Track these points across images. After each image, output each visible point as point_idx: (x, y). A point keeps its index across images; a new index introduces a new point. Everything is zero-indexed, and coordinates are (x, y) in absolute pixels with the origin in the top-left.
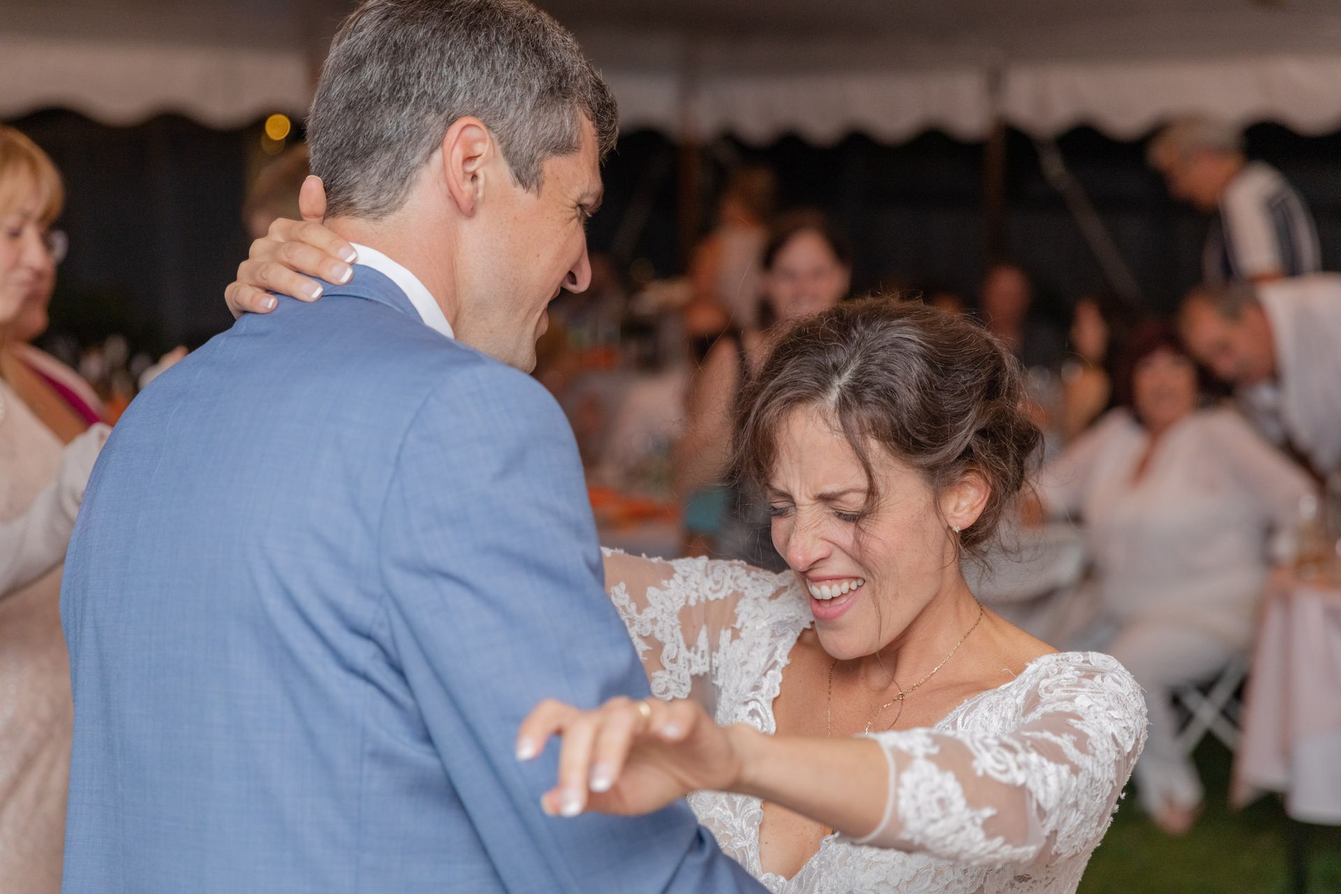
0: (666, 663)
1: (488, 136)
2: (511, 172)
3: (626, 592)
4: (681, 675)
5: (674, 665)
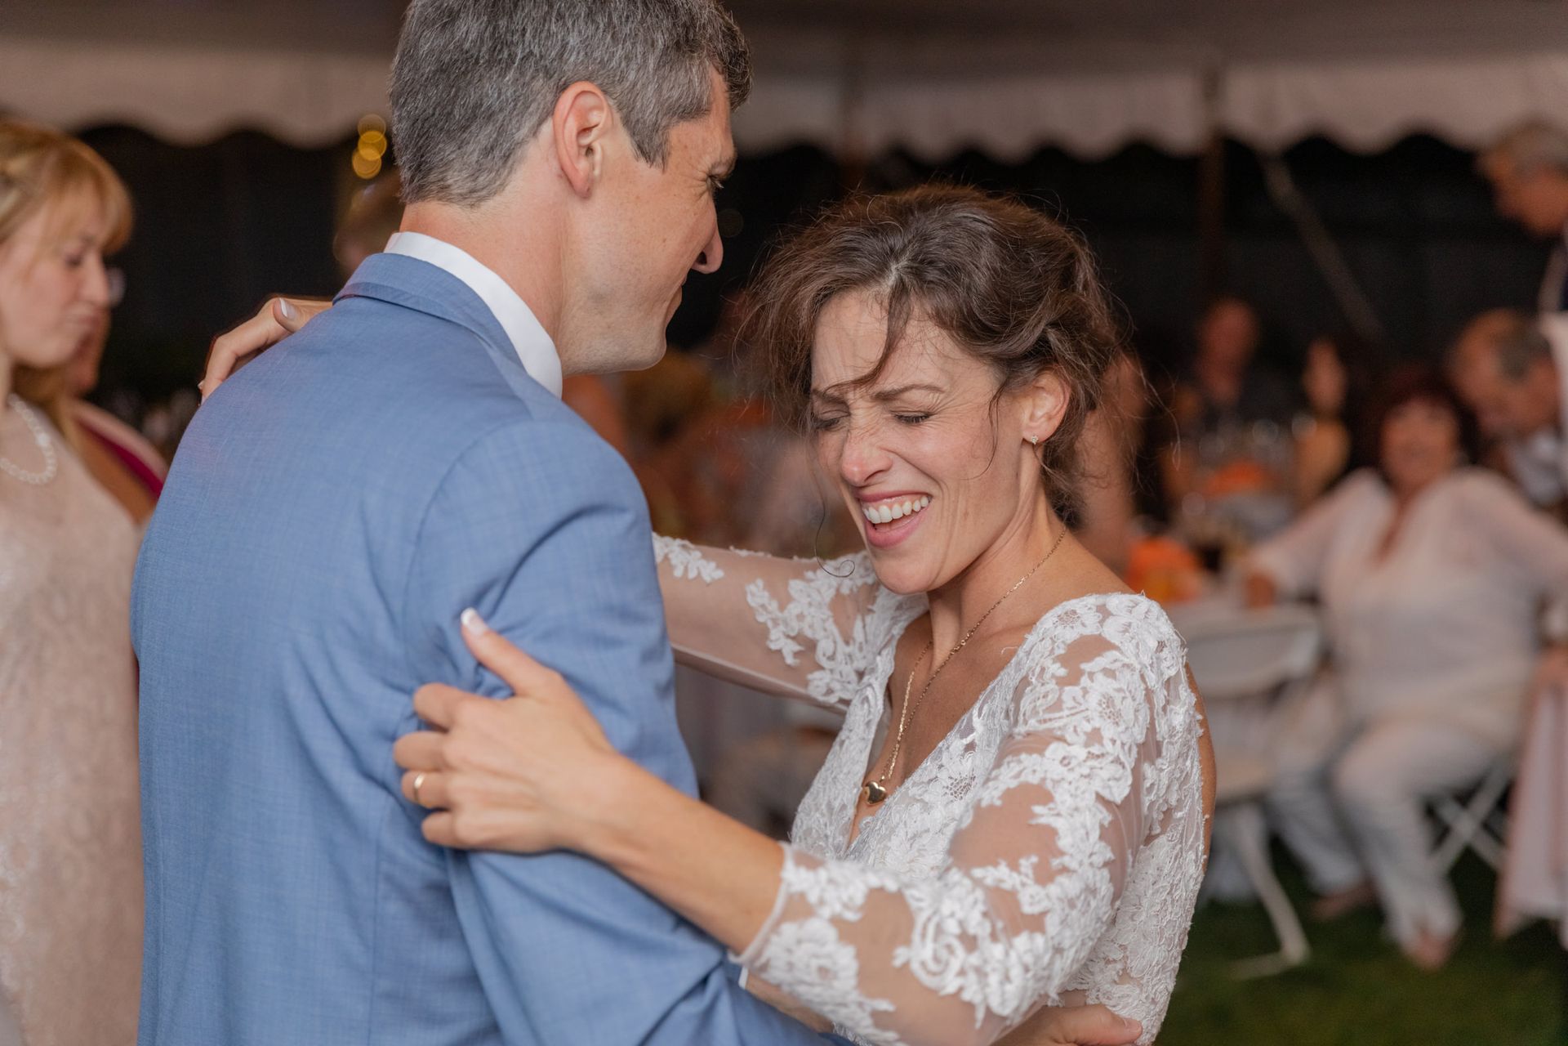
1: (605, 104)
2: (632, 143)
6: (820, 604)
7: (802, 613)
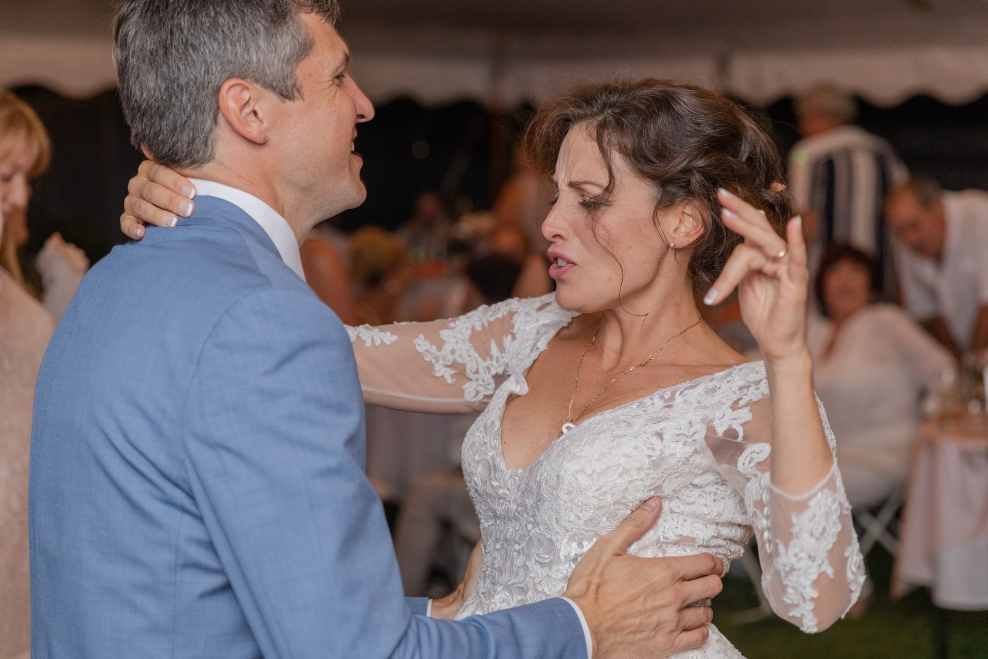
0: (471, 376)
3: (425, 339)
4: (485, 380)
5: (477, 375)
6: (463, 340)
7: (453, 349)
